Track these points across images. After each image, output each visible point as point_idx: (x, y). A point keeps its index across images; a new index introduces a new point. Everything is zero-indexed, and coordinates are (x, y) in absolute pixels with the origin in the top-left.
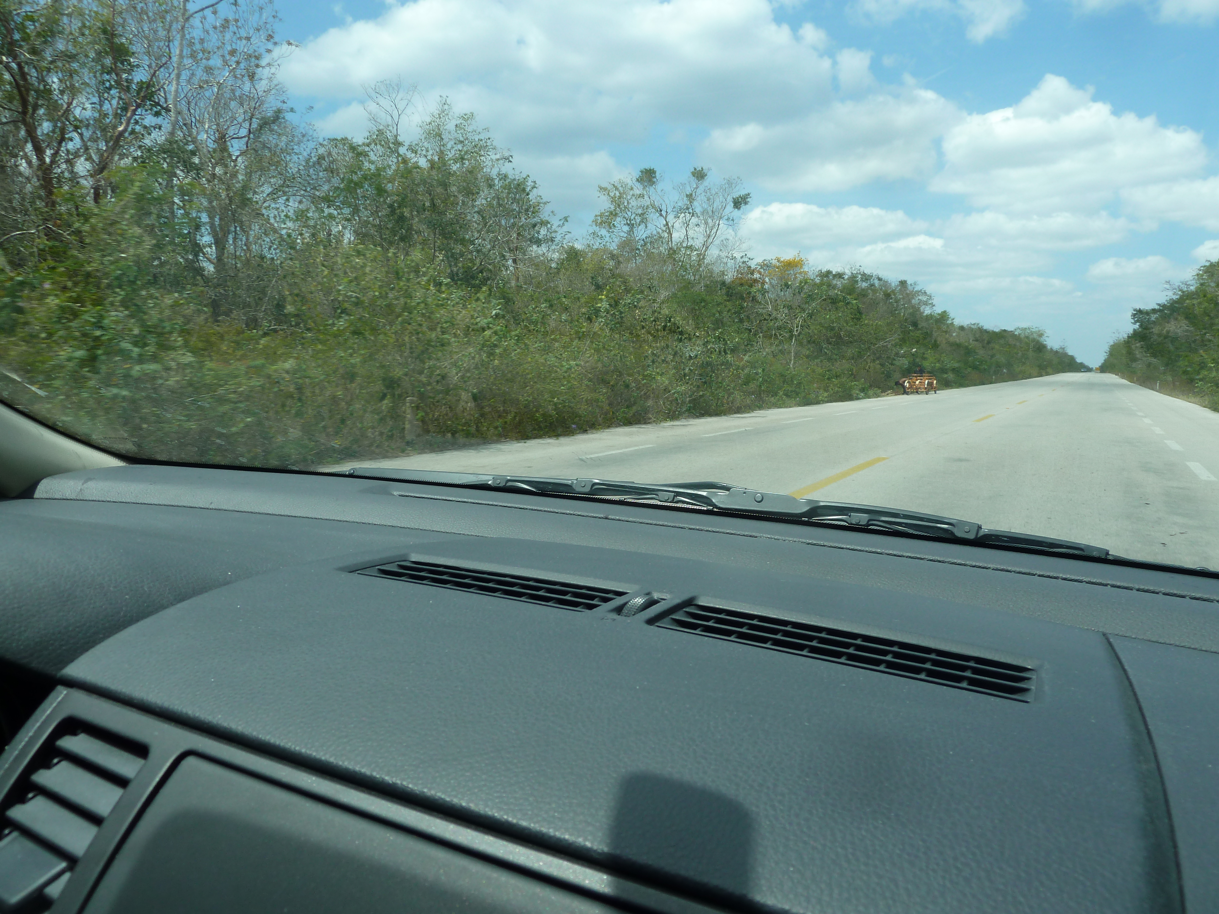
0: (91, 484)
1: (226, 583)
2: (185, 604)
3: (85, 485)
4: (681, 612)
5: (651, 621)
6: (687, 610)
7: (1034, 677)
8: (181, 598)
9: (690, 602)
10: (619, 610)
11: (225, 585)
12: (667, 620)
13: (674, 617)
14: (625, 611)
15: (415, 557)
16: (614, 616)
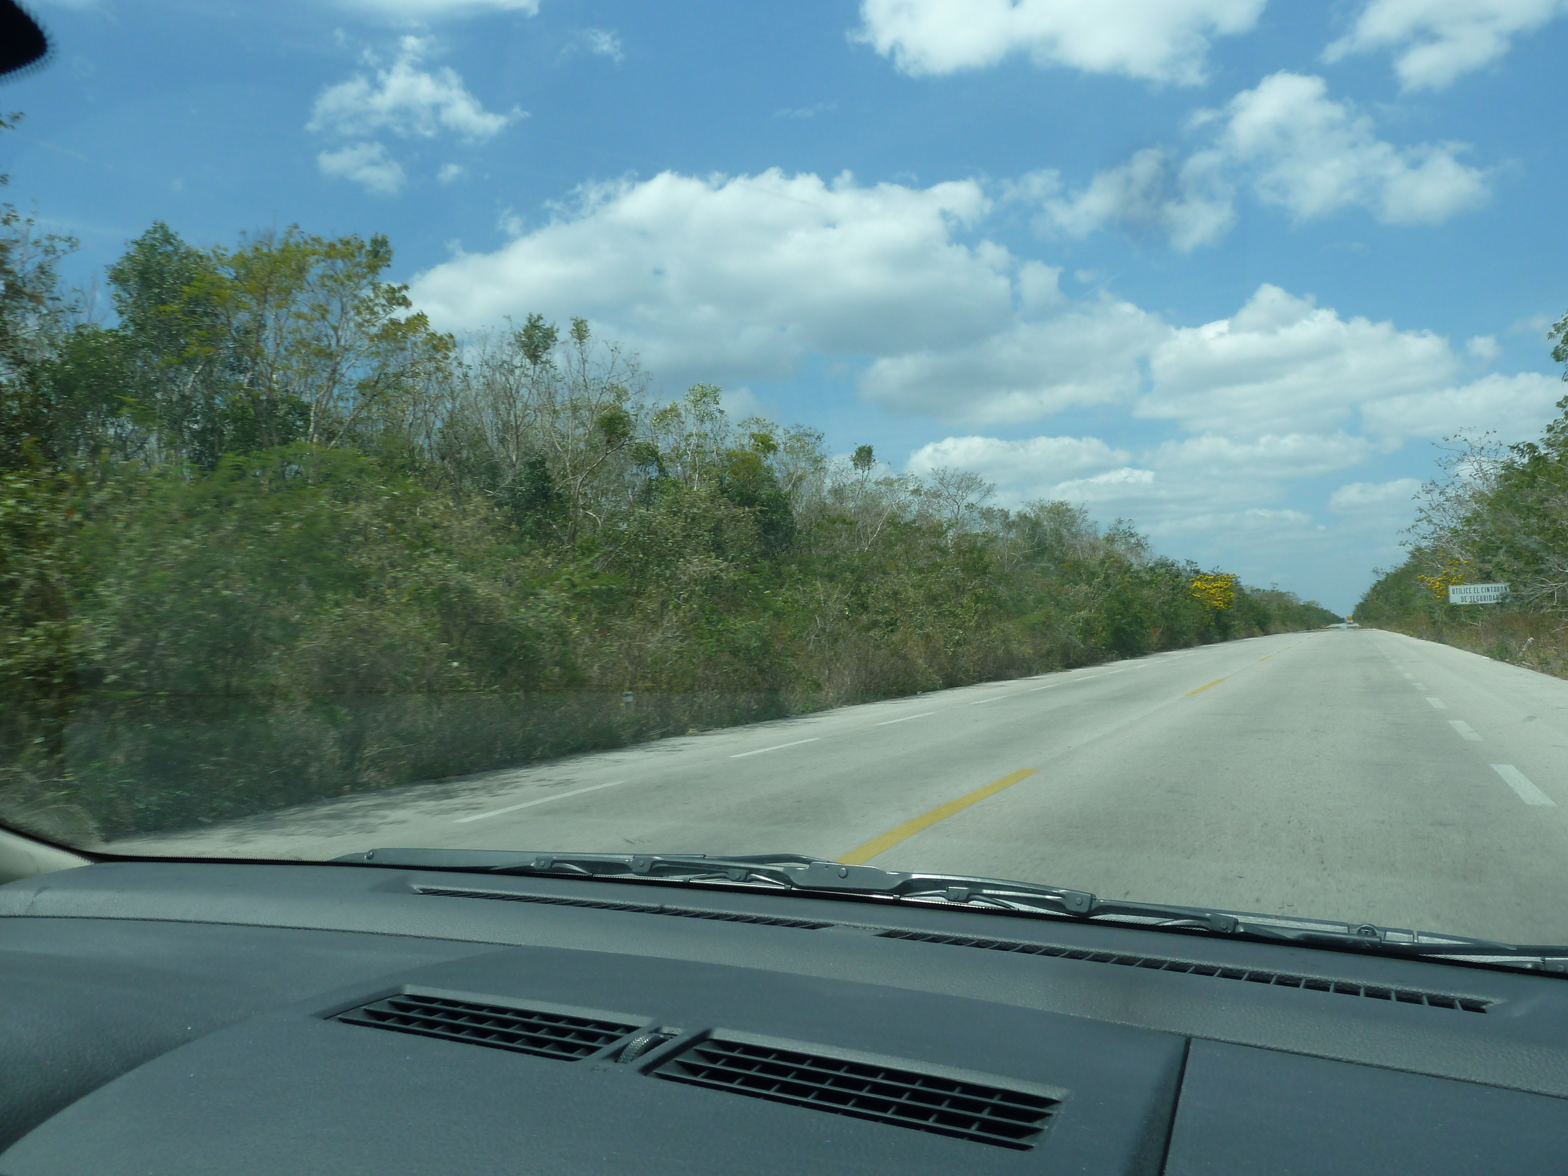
0: (46, 895)
1: (186, 1041)
2: (132, 1074)
3: (38, 897)
4: (690, 1052)
5: (646, 1070)
6: (698, 1047)
7: (1055, 1112)
8: (130, 1066)
9: (703, 1037)
10: (616, 1056)
11: (183, 1043)
12: (670, 1064)
13: (678, 1059)
14: (623, 1056)
15: (410, 990)
16: (610, 1064)
